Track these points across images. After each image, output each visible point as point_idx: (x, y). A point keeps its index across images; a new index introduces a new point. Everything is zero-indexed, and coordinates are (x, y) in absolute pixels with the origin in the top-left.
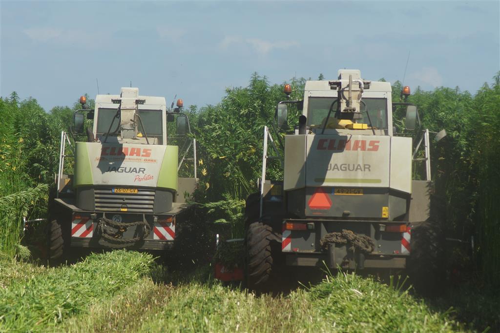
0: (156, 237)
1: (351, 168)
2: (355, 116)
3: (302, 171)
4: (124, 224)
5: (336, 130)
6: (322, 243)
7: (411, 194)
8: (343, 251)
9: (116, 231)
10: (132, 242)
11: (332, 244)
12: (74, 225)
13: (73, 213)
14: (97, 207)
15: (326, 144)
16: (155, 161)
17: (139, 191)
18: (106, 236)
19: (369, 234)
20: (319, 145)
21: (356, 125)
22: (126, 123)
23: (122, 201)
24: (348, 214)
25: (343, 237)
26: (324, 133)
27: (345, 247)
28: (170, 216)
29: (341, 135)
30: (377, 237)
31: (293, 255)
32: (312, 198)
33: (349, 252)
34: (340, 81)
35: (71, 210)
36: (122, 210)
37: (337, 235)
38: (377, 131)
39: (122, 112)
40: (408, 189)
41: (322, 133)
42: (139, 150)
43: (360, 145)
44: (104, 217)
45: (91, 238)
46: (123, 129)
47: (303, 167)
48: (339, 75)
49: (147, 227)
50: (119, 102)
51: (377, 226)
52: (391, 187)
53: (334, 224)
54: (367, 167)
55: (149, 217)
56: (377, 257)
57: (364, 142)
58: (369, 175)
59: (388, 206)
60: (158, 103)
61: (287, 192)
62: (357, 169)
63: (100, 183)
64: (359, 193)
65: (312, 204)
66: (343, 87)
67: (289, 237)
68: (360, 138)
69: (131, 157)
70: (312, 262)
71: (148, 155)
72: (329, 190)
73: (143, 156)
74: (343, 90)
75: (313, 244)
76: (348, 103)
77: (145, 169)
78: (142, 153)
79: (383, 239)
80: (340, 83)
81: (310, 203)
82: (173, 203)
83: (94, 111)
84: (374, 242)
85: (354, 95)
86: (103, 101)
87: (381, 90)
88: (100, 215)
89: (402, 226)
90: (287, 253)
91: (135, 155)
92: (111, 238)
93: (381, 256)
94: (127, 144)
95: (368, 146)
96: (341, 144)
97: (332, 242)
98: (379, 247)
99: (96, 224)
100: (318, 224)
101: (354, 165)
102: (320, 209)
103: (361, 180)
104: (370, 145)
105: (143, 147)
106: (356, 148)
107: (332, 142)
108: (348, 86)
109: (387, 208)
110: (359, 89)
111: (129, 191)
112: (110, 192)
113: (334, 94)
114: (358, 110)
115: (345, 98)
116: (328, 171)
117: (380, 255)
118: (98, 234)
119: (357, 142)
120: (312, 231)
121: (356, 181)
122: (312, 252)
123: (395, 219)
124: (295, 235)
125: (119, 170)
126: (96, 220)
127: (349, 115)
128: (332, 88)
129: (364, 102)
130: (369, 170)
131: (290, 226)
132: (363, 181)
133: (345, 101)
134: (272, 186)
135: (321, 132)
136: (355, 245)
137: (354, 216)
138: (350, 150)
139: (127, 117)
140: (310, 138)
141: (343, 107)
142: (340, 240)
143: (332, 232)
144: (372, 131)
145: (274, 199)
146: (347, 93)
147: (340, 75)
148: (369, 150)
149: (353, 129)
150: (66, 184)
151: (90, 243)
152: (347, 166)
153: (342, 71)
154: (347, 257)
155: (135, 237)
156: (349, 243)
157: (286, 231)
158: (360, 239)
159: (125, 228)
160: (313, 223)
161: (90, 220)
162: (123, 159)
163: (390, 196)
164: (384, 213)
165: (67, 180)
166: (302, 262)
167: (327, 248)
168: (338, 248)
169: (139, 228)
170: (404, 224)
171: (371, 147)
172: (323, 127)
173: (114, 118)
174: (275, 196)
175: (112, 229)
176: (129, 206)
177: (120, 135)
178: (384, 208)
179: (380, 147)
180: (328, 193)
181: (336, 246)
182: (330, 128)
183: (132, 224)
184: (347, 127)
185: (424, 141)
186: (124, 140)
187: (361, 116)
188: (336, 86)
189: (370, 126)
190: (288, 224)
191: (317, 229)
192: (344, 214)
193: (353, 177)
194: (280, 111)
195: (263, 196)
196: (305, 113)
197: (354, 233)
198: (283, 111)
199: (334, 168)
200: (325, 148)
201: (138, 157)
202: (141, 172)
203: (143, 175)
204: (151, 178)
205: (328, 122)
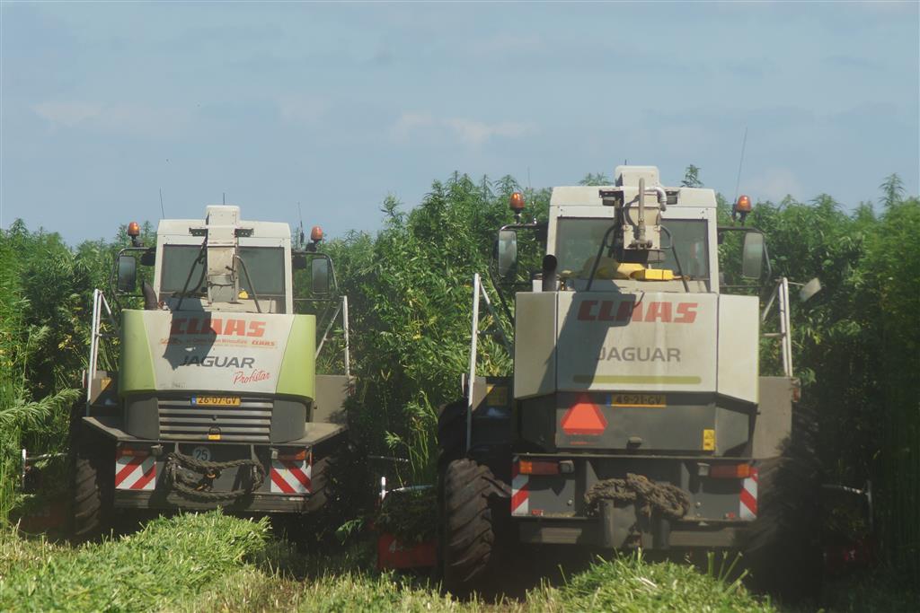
0: (275, 489)
1: (643, 356)
2: (652, 256)
3: (550, 361)
4: (214, 464)
5: (615, 281)
6: (588, 500)
7: (756, 406)
8: (629, 516)
9: (201, 476)
10: (230, 498)
11: (607, 501)
12: (119, 467)
13: (119, 444)
14: (163, 432)
15: (595, 310)
16: (273, 344)
17: (242, 401)
18: (181, 487)
19: (677, 482)
20: (581, 311)
21: (651, 273)
22: (217, 274)
23: (210, 421)
24: (638, 444)
25: (629, 487)
26: (592, 288)
27: (632, 508)
28: (301, 449)
29: (623, 292)
30: (693, 488)
31: (532, 522)
32: (570, 413)
33: (641, 516)
34: (621, 188)
35: (114, 439)
36: (211, 437)
37: (616, 485)
38: (692, 284)
39: (210, 253)
40: (752, 396)
41: (588, 289)
42: (242, 324)
43: (660, 311)
44: (177, 450)
45: (153, 491)
46: (212, 285)
47: (552, 354)
48: (617, 177)
49: (259, 470)
50: (204, 232)
51: (692, 466)
52: (719, 392)
53: (614, 463)
54: (674, 354)
55: (262, 450)
56: (693, 526)
57: (667, 306)
58: (676, 369)
59: (713, 429)
60: (275, 233)
61: (521, 401)
62: (655, 357)
63: (169, 387)
64: (658, 403)
65: (569, 424)
66: (627, 200)
67: (523, 489)
68: (660, 297)
69: (227, 337)
70: (570, 536)
71: (259, 333)
72: (603, 398)
73: (249, 334)
74: (628, 207)
75: (570, 502)
76: (638, 232)
77: (253, 360)
78: (247, 330)
79: (705, 491)
80: (622, 192)
81: (562, 426)
82: (307, 424)
83: (154, 249)
84: (688, 496)
85: (649, 216)
86: (172, 231)
87: (698, 204)
88: (168, 447)
89: (741, 467)
90: (521, 519)
91: (235, 333)
92: (189, 490)
93: (702, 524)
94: (219, 312)
95: (675, 314)
96: (624, 310)
97: (606, 498)
98: (697, 507)
99: (162, 463)
100: (580, 463)
101: (648, 350)
102: (584, 434)
103: (662, 377)
104: (678, 312)
105: (249, 318)
106: (652, 317)
107: (607, 305)
108: (638, 198)
109: (712, 431)
110: (658, 205)
111: (223, 402)
112: (188, 403)
113: (609, 212)
114: (656, 245)
115: (631, 223)
116: (600, 362)
117: (699, 522)
118: (165, 485)
119: (654, 306)
120: (569, 476)
121: (652, 380)
122: (568, 516)
123: (729, 453)
124: (535, 483)
125: (205, 362)
126: (162, 458)
127: (639, 254)
128: (605, 203)
129: (669, 228)
130: (678, 359)
131: (526, 467)
132: (667, 380)
133: (631, 228)
134: (490, 388)
135: (585, 287)
136: (652, 503)
137: (649, 447)
138: (640, 320)
139: (218, 261)
140: (565, 298)
141: (629, 239)
142: (622, 494)
143: (607, 478)
144: (681, 282)
145: (493, 413)
146: (637, 211)
147: (621, 177)
148: (677, 320)
149: (644, 280)
150: (103, 388)
151: (150, 501)
152: (635, 352)
153: (628, 171)
154: (637, 526)
155: (235, 488)
156: (640, 500)
157: (518, 477)
158: (661, 492)
159: (217, 472)
160: (570, 462)
161: (149, 459)
162: (212, 341)
163: (717, 409)
164: (706, 441)
165: (106, 382)
166: (550, 536)
167: (597, 510)
168: (618, 510)
169: (244, 472)
170: (744, 462)
171: (681, 315)
172: (588, 277)
173: (195, 263)
174: (495, 407)
175: (191, 475)
176: (223, 429)
177: (206, 296)
178: (706, 432)
179: (697, 316)
180: (599, 403)
181: (615, 506)
182: (602, 277)
183: (230, 463)
184: (634, 276)
185: (777, 299)
186: (215, 305)
187: (662, 256)
188: (613, 199)
189: (679, 273)
190: (522, 463)
191: (579, 474)
192: (630, 444)
193: (646, 374)
194: (502, 244)
195: (474, 409)
196: (551, 250)
197: (649, 480)
198: (509, 243)
199: (611, 356)
200: (593, 318)
201: (240, 337)
202: (246, 366)
203: (251, 371)
204: (265, 376)
205: (599, 268)
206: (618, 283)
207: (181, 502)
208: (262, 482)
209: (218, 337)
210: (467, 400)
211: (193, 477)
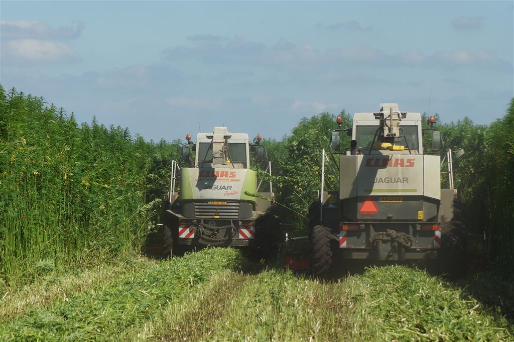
0: (241, 237)
1: (393, 181)
2: (396, 140)
3: (354, 184)
4: (216, 228)
5: (380, 151)
6: (371, 241)
7: (440, 201)
8: (388, 247)
9: (212, 232)
10: (223, 241)
11: (379, 241)
12: (180, 229)
13: (180, 220)
14: (197, 215)
15: (373, 162)
16: (239, 180)
17: (227, 203)
18: (204, 237)
19: (408, 232)
20: (367, 163)
21: (395, 147)
22: (217, 153)
23: (215, 211)
24: (391, 217)
25: (388, 235)
26: (371, 153)
27: (389, 243)
28: (251, 221)
29: (384, 155)
30: (414, 235)
31: (347, 250)
32: (363, 205)
33: (393, 247)
34: (383, 112)
35: (178, 218)
36: (215, 217)
37: (383, 234)
38: (412, 151)
39: (213, 145)
40: (438, 196)
41: (369, 154)
42: (227, 173)
43: (399, 162)
44: (202, 222)
45: (193, 238)
46: (215, 158)
47: (355, 180)
48: (381, 108)
49: (234, 230)
50: (212, 137)
51: (414, 226)
52: (425, 195)
53: (382, 225)
54: (405, 180)
55: (236, 222)
56: (414, 251)
57: (402, 160)
58: (407, 186)
59: (422, 210)
60: (242, 137)
61: (343, 201)
62: (398, 181)
63: (199, 198)
64: (399, 200)
65: (363, 210)
66: (385, 117)
67: (345, 236)
68: (399, 157)
69: (221, 178)
70: (364, 256)
71: (234, 176)
72: (376, 199)
73: (230, 177)
74: (386, 119)
75: (364, 241)
76: (390, 130)
77: (231, 187)
78: (229, 175)
79: (419, 236)
80: (383, 114)
81: (361, 209)
82: (253, 212)
83: (196, 145)
84: (412, 238)
85: (394, 123)
86: (201, 138)
87: (414, 119)
88: (199, 221)
89: (434, 226)
90: (344, 249)
91: (224, 176)
92: (207, 238)
93: (418, 250)
94: (218, 168)
95: (406, 164)
96: (384, 162)
97: (379, 240)
98: (416, 243)
99: (196, 228)
100: (367, 226)
101: (395, 179)
102: (369, 213)
103: (401, 190)
104: (407, 162)
105: (230, 170)
106: (396, 165)
107: (378, 160)
108: (389, 116)
109: (422, 212)
110: (398, 118)
111: (220, 203)
112: (206, 204)
113: (377, 123)
114: (398, 135)
115: (387, 126)
116: (375, 184)
117: (416, 249)
118: (198, 236)
119: (397, 160)
120: (363, 231)
121: (397, 191)
122: (363, 248)
123: (428, 221)
124: (349, 234)
125: (213, 188)
126: (196, 225)
127: (391, 139)
128: (376, 118)
129: (402, 129)
130: (407, 182)
131: (345, 228)
132: (403, 191)
133: (387, 128)
134: (329, 196)
135: (368, 153)
136: (398, 242)
137: (395, 219)
138: (391, 166)
139: (217, 148)
140: (360, 158)
141: (386, 132)
142: (385, 238)
143: (378, 232)
144: (408, 151)
145: (331, 206)
146: (389, 121)
147: (382, 108)
148: (407, 166)
149: (393, 150)
150: (176, 198)
151: (192, 242)
152: (389, 179)
153: (384, 105)
154: (392, 251)
155: (225, 237)
156: (393, 240)
157: (342, 232)
158: (401, 237)
159: (218, 230)
160: (363, 225)
161: (191, 226)
162: (215, 179)
163: (424, 202)
164: (419, 215)
165: (177, 196)
166: (356, 256)
167: (375, 245)
168: (384, 244)
169: (228, 230)
170: (436, 224)
171: (408, 164)
172: (369, 149)
173: (208, 150)
174: (332, 203)
175: (208, 232)
176: (220, 214)
177: (212, 162)
178: (419, 212)
179: (415, 164)
180: (375, 201)
181: (383, 243)
182: (375, 149)
183: (223, 227)
184: (388, 148)
185: (447, 158)
186: (216, 165)
187: (400, 139)
188: (379, 116)
189: (407, 147)
190: (344, 226)
191: (367, 230)
192: (388, 217)
193: (394, 188)
194: (333, 137)
195: (323, 204)
196: (354, 138)
197: (396, 232)
198: (336, 137)
199: (379, 181)
200: (372, 166)
201: (227, 178)
202: (229, 189)
203: (230, 191)
204: (236, 193)
205: (374, 145)
206: (381, 151)
207: (204, 243)
208: (235, 234)
209: (218, 178)
210: (320, 201)
211: (209, 232)
